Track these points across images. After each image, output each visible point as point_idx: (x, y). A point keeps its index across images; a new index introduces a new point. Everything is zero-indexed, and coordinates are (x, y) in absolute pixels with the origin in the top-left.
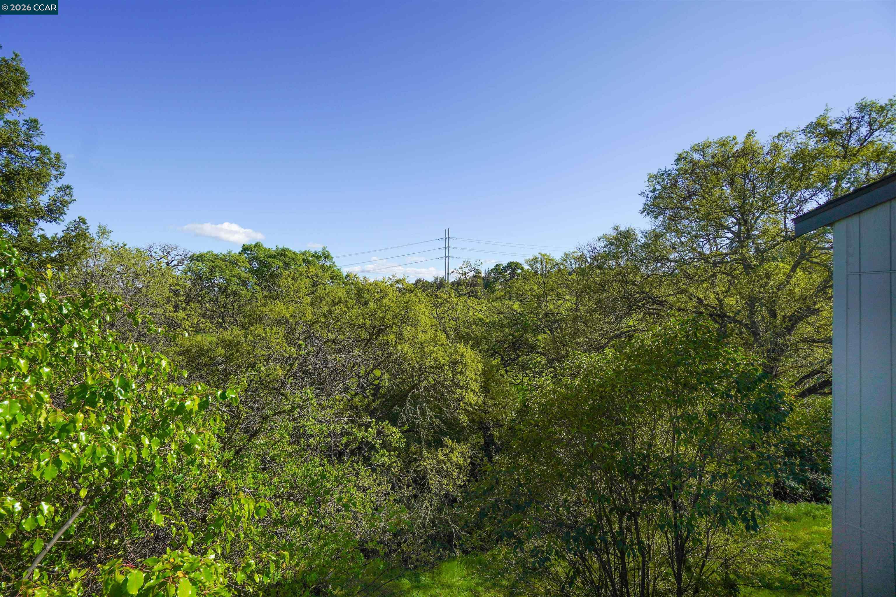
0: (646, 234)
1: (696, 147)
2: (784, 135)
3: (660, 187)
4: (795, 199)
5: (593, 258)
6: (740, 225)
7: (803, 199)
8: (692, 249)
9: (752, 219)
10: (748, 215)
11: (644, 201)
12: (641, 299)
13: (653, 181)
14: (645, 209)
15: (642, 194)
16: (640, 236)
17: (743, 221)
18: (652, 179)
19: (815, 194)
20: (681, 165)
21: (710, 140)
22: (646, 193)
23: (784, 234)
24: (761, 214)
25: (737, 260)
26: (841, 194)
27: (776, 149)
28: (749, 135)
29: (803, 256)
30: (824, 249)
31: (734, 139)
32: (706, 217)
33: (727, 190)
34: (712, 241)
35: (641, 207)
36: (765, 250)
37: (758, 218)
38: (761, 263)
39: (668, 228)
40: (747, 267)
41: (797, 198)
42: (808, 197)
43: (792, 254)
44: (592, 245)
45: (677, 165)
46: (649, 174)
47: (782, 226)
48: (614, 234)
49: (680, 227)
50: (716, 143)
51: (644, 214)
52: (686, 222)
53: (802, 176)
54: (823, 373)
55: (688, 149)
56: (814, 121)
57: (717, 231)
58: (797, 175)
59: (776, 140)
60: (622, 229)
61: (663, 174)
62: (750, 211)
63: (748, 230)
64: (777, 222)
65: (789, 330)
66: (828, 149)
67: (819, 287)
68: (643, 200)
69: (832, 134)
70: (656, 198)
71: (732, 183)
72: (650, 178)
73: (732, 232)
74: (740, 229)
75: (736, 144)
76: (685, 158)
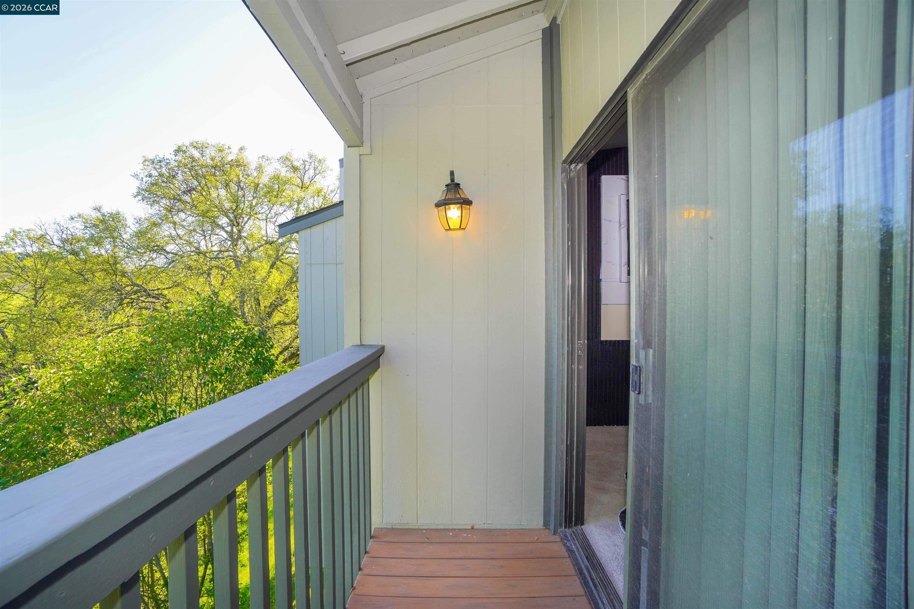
0: (139, 221)
1: (195, 144)
2: (266, 158)
3: (157, 174)
4: (273, 211)
5: (64, 241)
6: (232, 225)
7: (278, 213)
8: (190, 243)
9: (242, 222)
10: (239, 218)
11: (138, 185)
12: (133, 292)
13: (148, 165)
14: (138, 194)
15: (136, 176)
16: (130, 222)
17: (235, 222)
18: (147, 163)
19: (285, 211)
20: (179, 158)
21: (208, 142)
22: (141, 176)
23: (265, 238)
24: (249, 219)
25: (230, 256)
26: (300, 214)
27: (260, 169)
28: (241, 149)
29: (278, 258)
30: (290, 253)
31: (229, 148)
32: (204, 214)
33: (223, 192)
34: (207, 238)
35: (135, 191)
36: (254, 250)
37: (246, 223)
38: (249, 261)
39: (164, 219)
40: (238, 264)
41: (275, 211)
42: (281, 212)
43: (269, 256)
44: (62, 223)
45: (176, 155)
46: (144, 157)
47: (263, 233)
48: (95, 215)
49: (176, 219)
50: (214, 146)
51: (137, 199)
52: (182, 215)
53: (277, 194)
54: (291, 348)
55: (187, 143)
56: (285, 155)
57: (213, 229)
58: (275, 193)
59: (260, 160)
60: (106, 210)
61: (160, 161)
62: (241, 216)
63: (240, 231)
64: (260, 229)
65: (270, 315)
66: (293, 179)
67: (287, 282)
68: (137, 183)
69: (295, 169)
70: (153, 184)
71: (227, 186)
72: (145, 161)
73: (226, 232)
74: (232, 230)
75: (230, 153)
76: (184, 152)
